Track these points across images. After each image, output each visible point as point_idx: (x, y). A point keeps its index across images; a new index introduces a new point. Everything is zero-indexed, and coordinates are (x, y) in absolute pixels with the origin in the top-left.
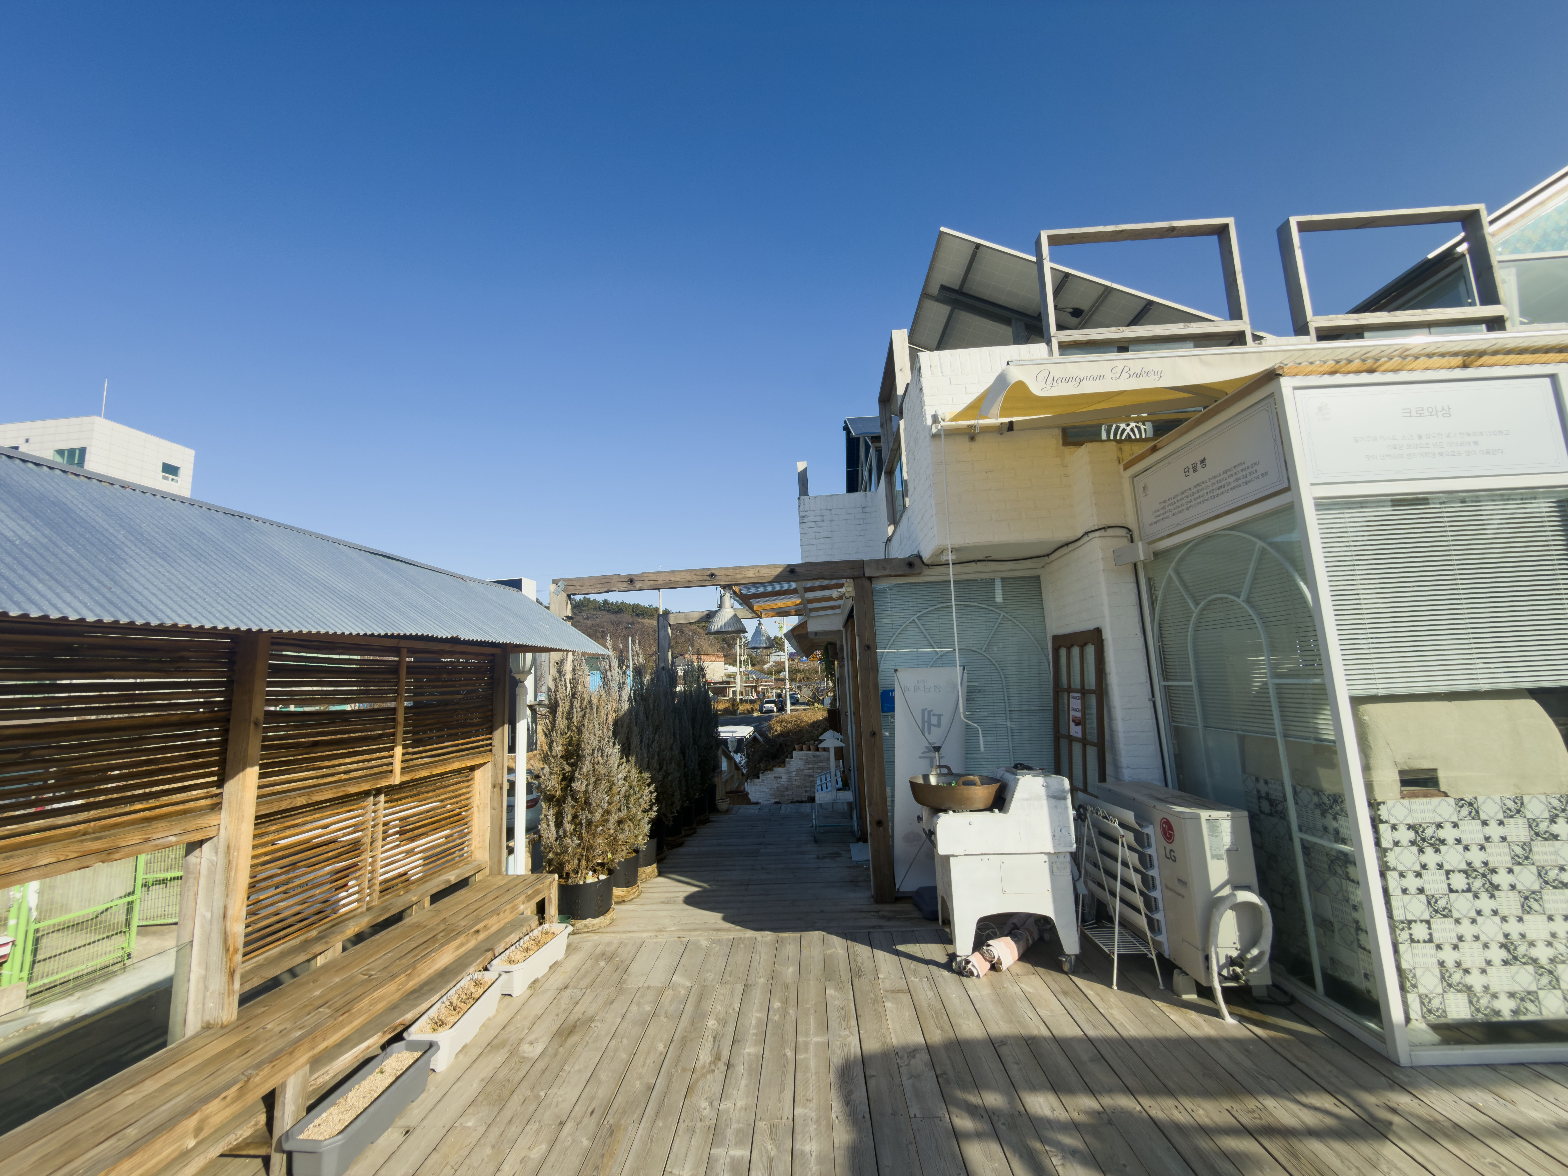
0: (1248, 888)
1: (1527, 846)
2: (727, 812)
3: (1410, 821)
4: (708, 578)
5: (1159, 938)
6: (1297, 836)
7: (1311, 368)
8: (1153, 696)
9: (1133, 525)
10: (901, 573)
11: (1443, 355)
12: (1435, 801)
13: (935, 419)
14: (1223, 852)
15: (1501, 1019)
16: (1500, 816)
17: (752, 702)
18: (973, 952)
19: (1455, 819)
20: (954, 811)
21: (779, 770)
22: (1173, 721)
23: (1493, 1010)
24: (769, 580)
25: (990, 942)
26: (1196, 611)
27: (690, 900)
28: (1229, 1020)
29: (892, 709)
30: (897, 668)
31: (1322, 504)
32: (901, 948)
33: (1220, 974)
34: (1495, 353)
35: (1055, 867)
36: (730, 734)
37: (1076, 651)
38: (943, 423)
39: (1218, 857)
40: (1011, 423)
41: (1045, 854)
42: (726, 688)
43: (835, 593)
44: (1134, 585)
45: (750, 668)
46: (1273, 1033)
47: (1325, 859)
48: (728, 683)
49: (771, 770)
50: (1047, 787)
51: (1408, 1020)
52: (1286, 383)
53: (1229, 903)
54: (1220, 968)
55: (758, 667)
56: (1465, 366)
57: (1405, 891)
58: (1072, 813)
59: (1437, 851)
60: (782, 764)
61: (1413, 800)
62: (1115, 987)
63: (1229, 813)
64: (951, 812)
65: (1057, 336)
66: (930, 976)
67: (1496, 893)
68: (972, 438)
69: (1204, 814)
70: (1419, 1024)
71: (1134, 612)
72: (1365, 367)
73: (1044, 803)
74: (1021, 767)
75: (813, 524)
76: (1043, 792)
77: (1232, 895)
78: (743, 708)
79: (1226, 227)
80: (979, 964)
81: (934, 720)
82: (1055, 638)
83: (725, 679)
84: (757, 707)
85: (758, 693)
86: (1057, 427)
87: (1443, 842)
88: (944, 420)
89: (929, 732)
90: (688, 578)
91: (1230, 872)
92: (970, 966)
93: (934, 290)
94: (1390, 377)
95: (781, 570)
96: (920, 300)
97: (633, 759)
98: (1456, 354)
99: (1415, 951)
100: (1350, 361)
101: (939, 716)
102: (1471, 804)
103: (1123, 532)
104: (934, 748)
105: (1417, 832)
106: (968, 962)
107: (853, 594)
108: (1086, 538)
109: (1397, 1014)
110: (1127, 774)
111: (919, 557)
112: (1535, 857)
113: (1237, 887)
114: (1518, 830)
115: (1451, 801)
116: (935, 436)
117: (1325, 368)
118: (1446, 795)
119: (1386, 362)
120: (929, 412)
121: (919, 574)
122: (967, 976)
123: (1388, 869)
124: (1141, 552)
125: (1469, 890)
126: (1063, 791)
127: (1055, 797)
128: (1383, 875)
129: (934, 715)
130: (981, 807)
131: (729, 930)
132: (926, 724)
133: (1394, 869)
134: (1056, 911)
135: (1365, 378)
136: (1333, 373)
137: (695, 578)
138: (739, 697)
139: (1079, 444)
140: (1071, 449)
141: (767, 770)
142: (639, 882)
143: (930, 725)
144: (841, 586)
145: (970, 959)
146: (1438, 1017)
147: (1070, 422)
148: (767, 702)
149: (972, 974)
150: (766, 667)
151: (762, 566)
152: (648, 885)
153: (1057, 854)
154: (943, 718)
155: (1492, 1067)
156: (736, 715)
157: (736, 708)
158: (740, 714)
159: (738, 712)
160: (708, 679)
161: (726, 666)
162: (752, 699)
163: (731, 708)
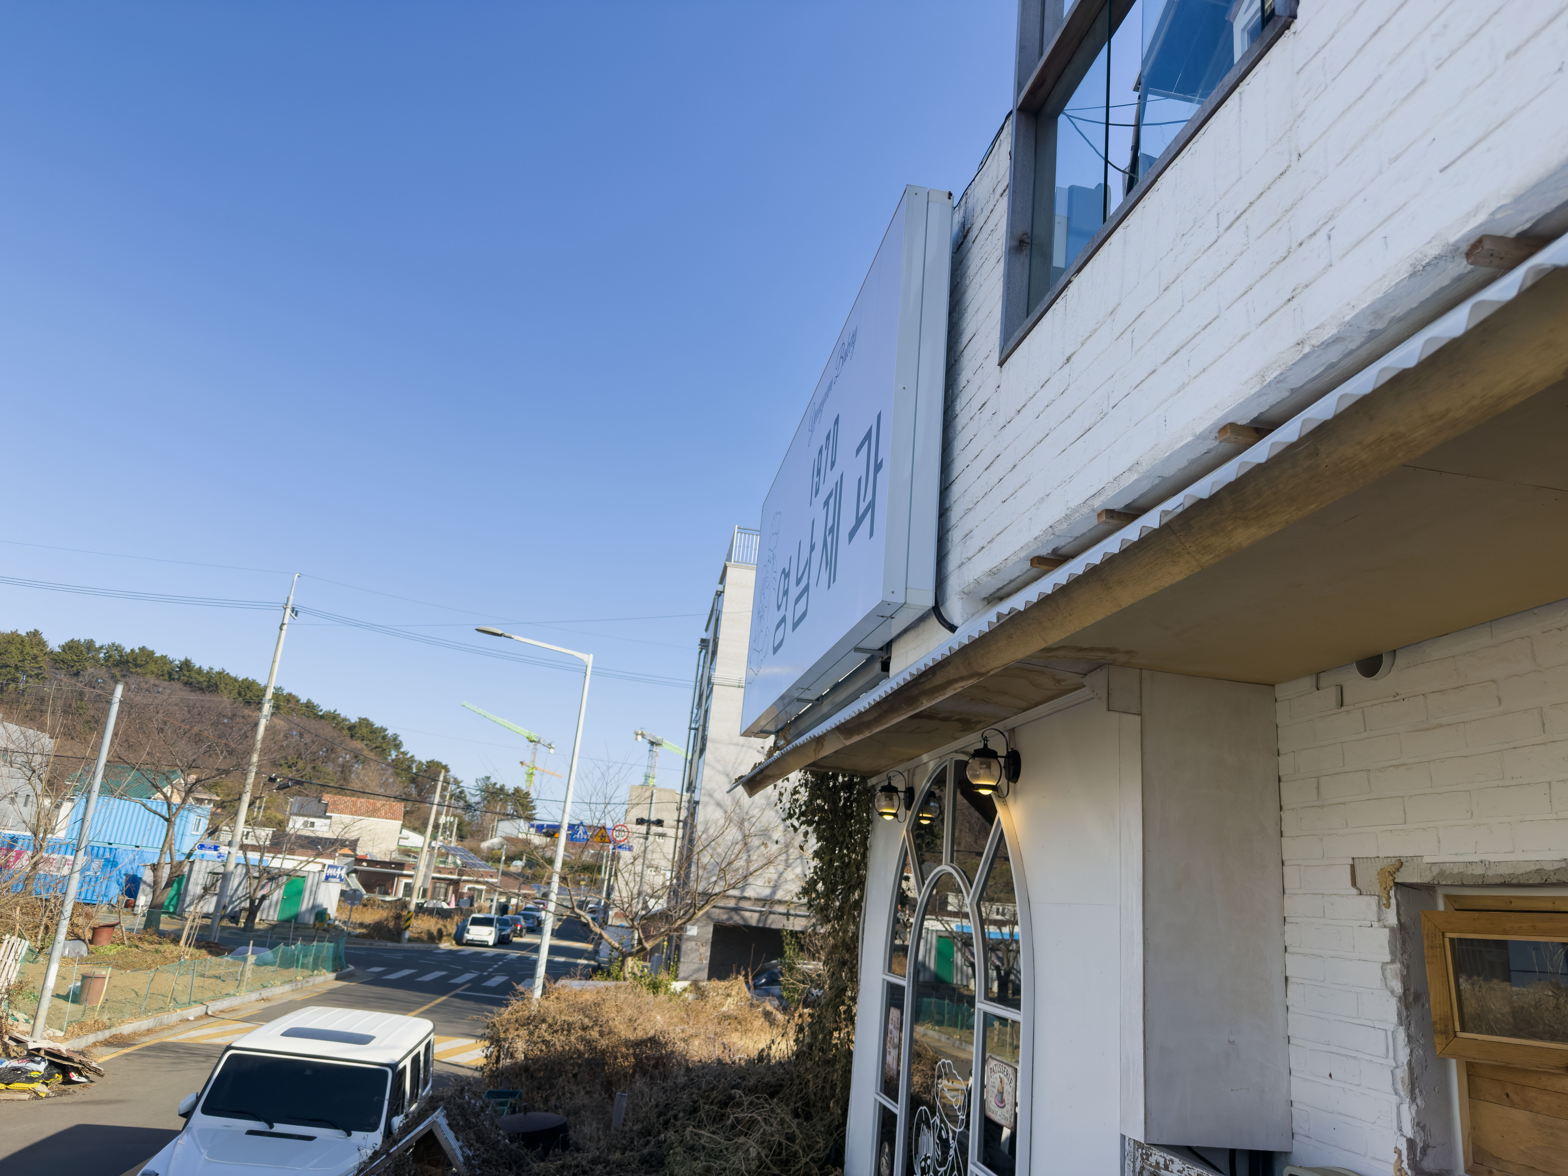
17: (443, 914)
42: (393, 876)
45: (454, 842)
48: (400, 865)
55: (469, 842)
78: (419, 925)
83: (396, 857)
84: (451, 928)
138: (415, 900)
148: (477, 922)
150: (485, 845)
156: (399, 941)
157: (403, 924)
158: (410, 940)
159: (407, 935)
160: (360, 852)
161: (406, 832)
162: (442, 909)
163: (391, 924)
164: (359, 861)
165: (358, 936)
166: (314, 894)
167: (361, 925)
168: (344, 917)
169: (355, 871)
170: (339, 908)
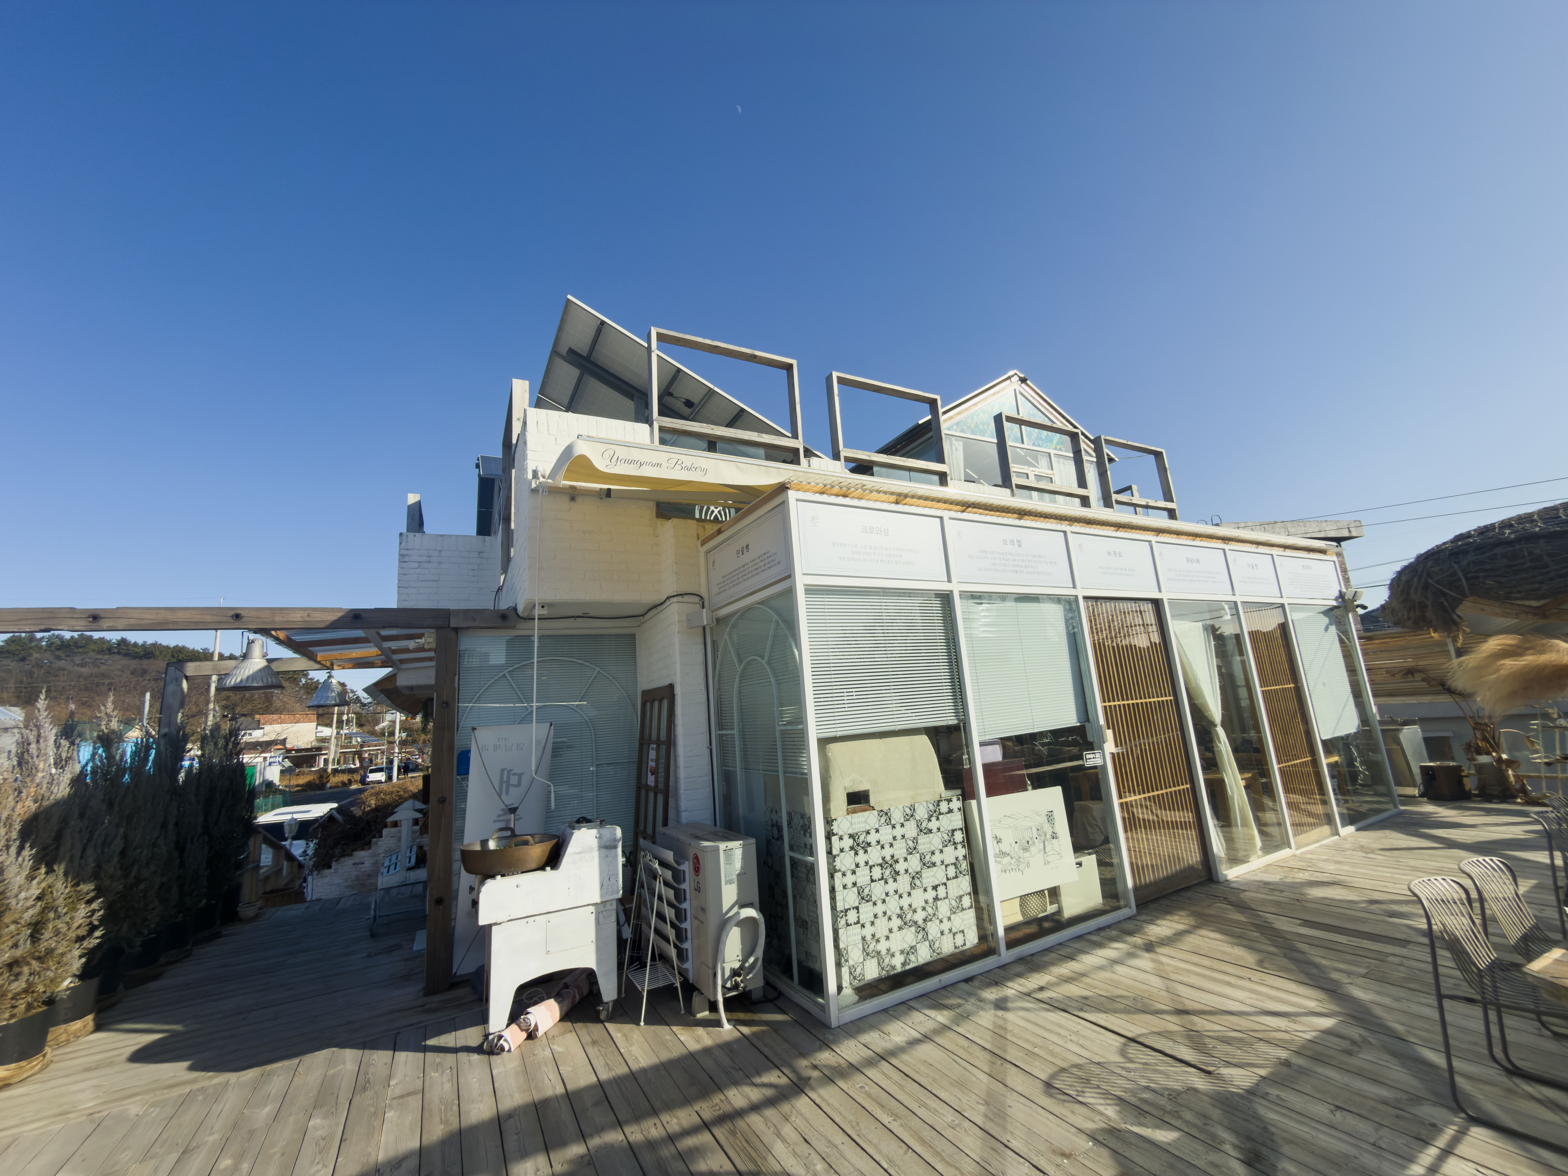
0: (750, 905)
1: (915, 840)
2: (256, 918)
3: (850, 832)
4: (231, 620)
5: (686, 966)
6: (788, 854)
7: (808, 487)
8: (711, 744)
9: (704, 594)
10: (492, 625)
11: (885, 493)
12: (867, 813)
13: (535, 474)
14: (735, 877)
15: (896, 972)
16: (902, 821)
17: (351, 771)
18: (508, 1025)
19: (877, 826)
20: (503, 876)
21: (361, 855)
22: (725, 766)
23: (891, 966)
24: (322, 626)
25: (529, 1010)
26: (740, 669)
27: (141, 1056)
28: (727, 1026)
29: (467, 772)
30: (474, 725)
31: (810, 590)
32: (431, 1042)
33: (723, 987)
34: (913, 497)
35: (601, 916)
36: (289, 817)
37: (656, 704)
38: (541, 479)
39: (729, 882)
40: (609, 490)
41: (592, 905)
42: (315, 756)
43: (411, 644)
44: (702, 646)
45: (355, 729)
46: (755, 1029)
47: (804, 870)
48: (319, 749)
49: (351, 855)
50: (600, 838)
51: (840, 988)
52: (792, 495)
53: (734, 922)
54: (724, 982)
55: (366, 728)
56: (897, 503)
57: (845, 887)
58: (621, 860)
59: (866, 852)
60: (367, 845)
61: (854, 815)
62: (642, 1023)
63: (741, 842)
64: (499, 877)
65: (659, 421)
66: (454, 1066)
67: (898, 877)
68: (573, 499)
69: (723, 845)
70: (848, 991)
71: (700, 670)
72: (842, 493)
73: (596, 854)
74: (583, 821)
75: (416, 565)
76: (595, 843)
77: (738, 913)
78: (334, 780)
79: (791, 366)
80: (514, 1037)
81: (514, 780)
82: (644, 693)
83: (315, 744)
84: (357, 777)
85: (361, 760)
86: (653, 501)
87: (869, 844)
88: (544, 477)
89: (507, 793)
90: (198, 618)
91: (739, 894)
92: (502, 1042)
93: (564, 351)
94: (855, 502)
95: (340, 614)
96: (551, 356)
97: (60, 869)
98: (892, 493)
99: (849, 933)
100: (833, 487)
101: (520, 776)
102: (887, 814)
103: (697, 599)
104: (510, 809)
105: (854, 840)
106: (500, 1037)
107: (433, 646)
108: (668, 603)
109: (832, 986)
110: (685, 817)
111: (515, 609)
112: (919, 847)
113: (743, 906)
114: (911, 829)
115: (875, 812)
116: (535, 491)
117: (817, 489)
118: (873, 809)
119: (854, 491)
120: (531, 466)
121: (514, 627)
122: (498, 1054)
123: (836, 871)
124: (705, 618)
125: (882, 878)
126: (615, 840)
127: (607, 847)
128: (831, 876)
129: (515, 774)
130: (534, 866)
131: (194, 1081)
132: (504, 785)
133: (840, 870)
134: (599, 961)
135: (840, 500)
136: (822, 493)
137: (208, 618)
138: (330, 767)
139: (668, 518)
140: (663, 521)
141: (343, 856)
142: (47, 1049)
143: (508, 785)
144: (420, 636)
145: (503, 1033)
146: (860, 981)
147: (664, 498)
148: (372, 771)
149: (502, 1049)
150: (378, 728)
151: (315, 609)
152: (69, 1050)
153: (603, 903)
154: (523, 777)
155: (885, 1010)
156: (324, 789)
157: (325, 781)
158: (331, 788)
159: (328, 785)
160: (288, 746)
161: (320, 728)
162: (351, 768)
163: (317, 781)
164: (289, 751)
165: (297, 791)
166: (263, 773)
167: (297, 786)
168: (285, 783)
169: (287, 757)
170: (281, 780)
